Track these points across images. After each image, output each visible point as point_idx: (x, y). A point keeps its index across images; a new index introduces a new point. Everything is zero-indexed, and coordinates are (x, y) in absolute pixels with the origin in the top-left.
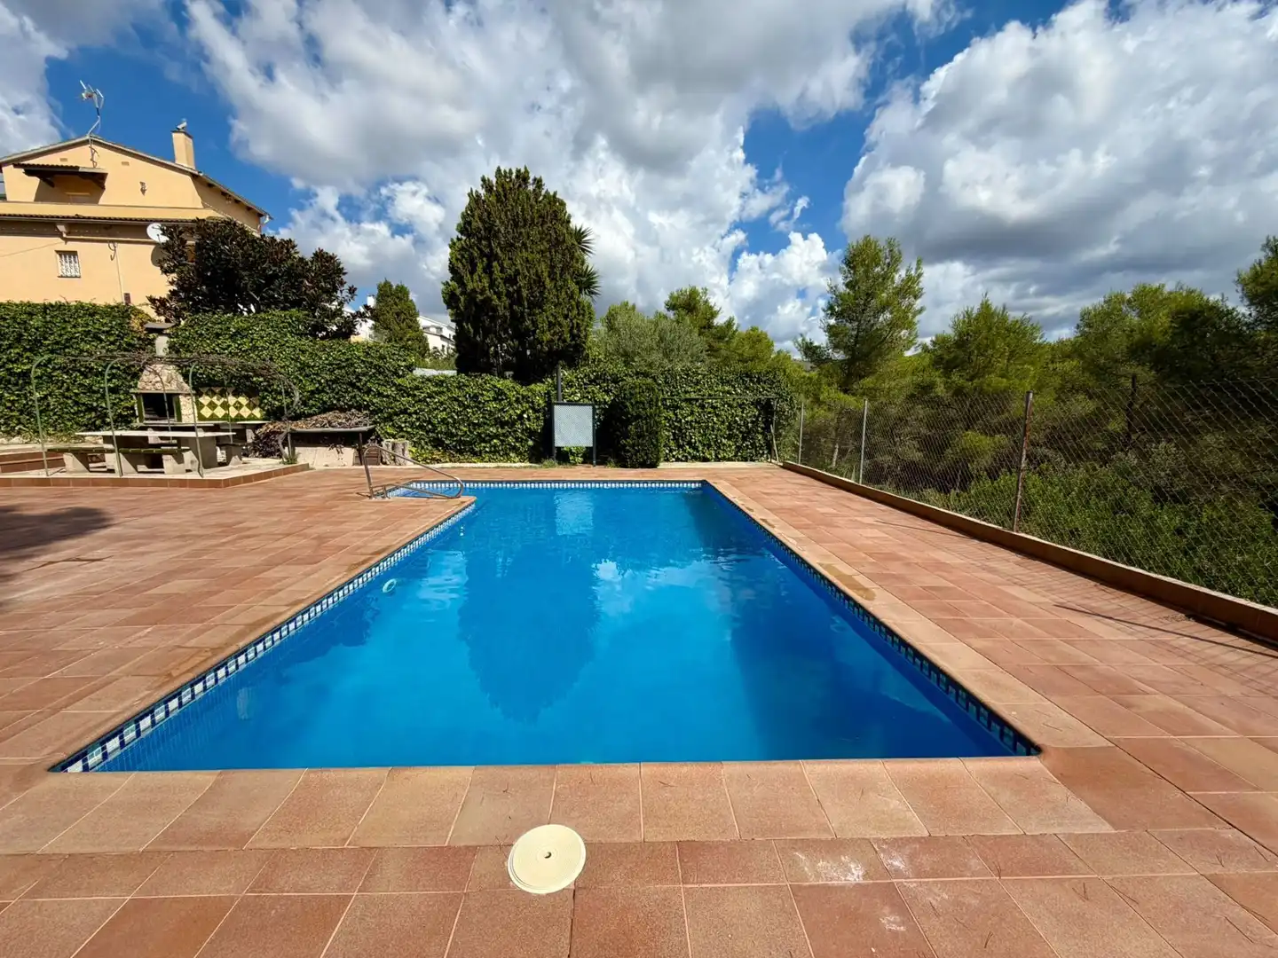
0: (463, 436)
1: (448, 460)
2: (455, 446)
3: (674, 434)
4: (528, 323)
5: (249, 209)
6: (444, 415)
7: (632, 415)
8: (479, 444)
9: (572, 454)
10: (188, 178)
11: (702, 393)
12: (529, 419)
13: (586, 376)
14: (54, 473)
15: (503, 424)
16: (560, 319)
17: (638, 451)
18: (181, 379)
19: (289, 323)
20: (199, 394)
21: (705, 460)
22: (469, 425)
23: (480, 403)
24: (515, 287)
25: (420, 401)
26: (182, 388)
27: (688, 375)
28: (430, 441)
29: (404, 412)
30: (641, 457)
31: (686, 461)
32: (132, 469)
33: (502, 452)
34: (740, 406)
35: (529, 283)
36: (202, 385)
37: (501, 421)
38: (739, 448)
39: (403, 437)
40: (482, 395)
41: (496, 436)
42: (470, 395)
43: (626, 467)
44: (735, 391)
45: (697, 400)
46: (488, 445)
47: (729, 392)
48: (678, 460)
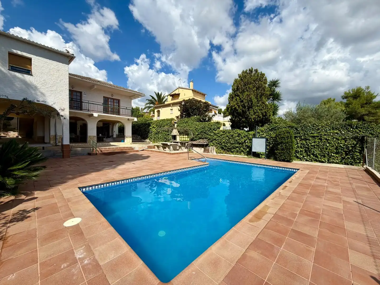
0: (228, 147)
1: (225, 153)
2: (227, 149)
3: (305, 150)
4: (248, 113)
5: (203, 94)
6: (224, 141)
7: (279, 142)
8: (233, 149)
9: (261, 155)
10: (191, 91)
11: (320, 134)
12: (247, 142)
13: (268, 128)
14: (153, 150)
15: (240, 144)
16: (258, 111)
17: (282, 155)
18: (178, 132)
19: (196, 119)
20: (180, 135)
21: (323, 162)
22: (230, 143)
23: (233, 137)
24: (243, 103)
25: (219, 137)
26: (177, 134)
27: (314, 126)
28: (221, 148)
29: (215, 139)
30: (283, 157)
31: (312, 161)
32: (163, 150)
33: (239, 152)
34: (344, 139)
35: (248, 101)
36: (180, 133)
37: (239, 143)
38: (343, 158)
39: (214, 146)
40: (234, 135)
41: (238, 147)
42: (231, 135)
43: (277, 161)
44: (341, 132)
45: (318, 137)
46: (235, 150)
47: (337, 133)
48: (307, 160)
